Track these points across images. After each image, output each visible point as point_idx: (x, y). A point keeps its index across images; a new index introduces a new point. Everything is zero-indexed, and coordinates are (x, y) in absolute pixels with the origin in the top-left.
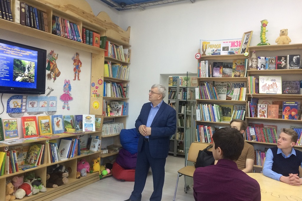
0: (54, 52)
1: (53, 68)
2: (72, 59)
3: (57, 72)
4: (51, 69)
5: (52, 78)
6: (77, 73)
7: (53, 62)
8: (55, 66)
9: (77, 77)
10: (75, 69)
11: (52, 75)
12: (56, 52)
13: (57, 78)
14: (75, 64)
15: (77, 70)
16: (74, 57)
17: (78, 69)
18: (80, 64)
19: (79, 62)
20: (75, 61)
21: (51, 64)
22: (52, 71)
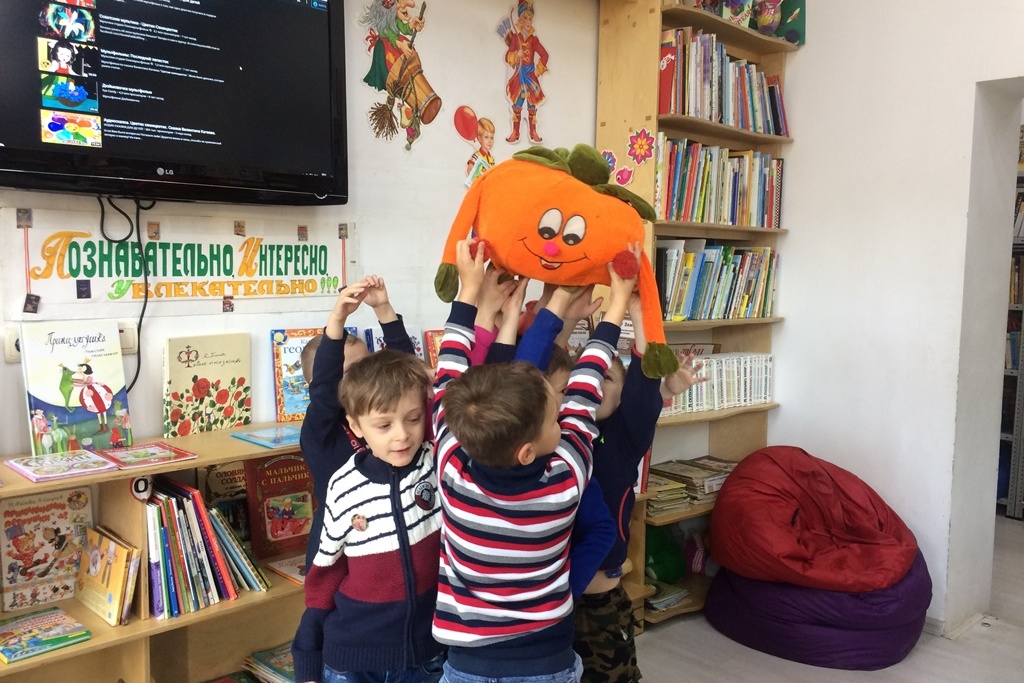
1: (401, 75)
2: (500, 31)
3: (423, 100)
4: (389, 81)
5: (399, 129)
6: (526, 101)
8: (413, 67)
9: (524, 128)
10: (513, 87)
11: (395, 111)
13: (423, 127)
14: (511, 58)
15: (524, 87)
16: (506, 23)
17: (529, 85)
18: (537, 57)
19: (535, 45)
20: (512, 41)
21: (390, 57)
22: (398, 90)
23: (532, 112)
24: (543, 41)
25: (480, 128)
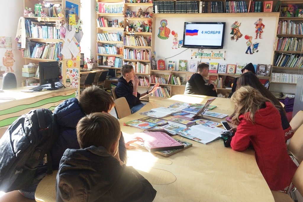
0: (238, 22)
1: (236, 32)
2: (255, 24)
3: (239, 35)
4: (234, 33)
5: (235, 39)
6: (259, 34)
7: (236, 29)
8: (238, 31)
9: (258, 37)
10: (257, 31)
11: (235, 37)
12: (239, 22)
13: (239, 38)
14: (257, 27)
15: (259, 31)
16: (256, 22)
18: (262, 26)
19: (262, 25)
20: (257, 25)
21: (234, 30)
22: (235, 34)
23: (260, 34)
24: (263, 24)
25: (249, 38)
